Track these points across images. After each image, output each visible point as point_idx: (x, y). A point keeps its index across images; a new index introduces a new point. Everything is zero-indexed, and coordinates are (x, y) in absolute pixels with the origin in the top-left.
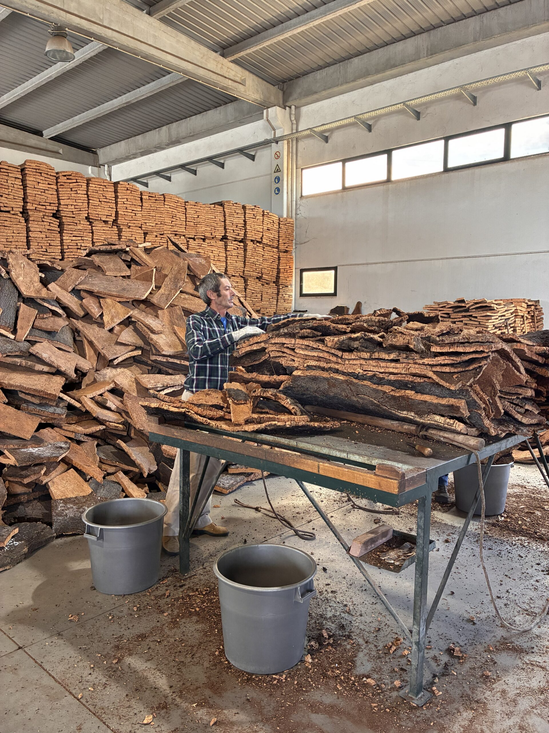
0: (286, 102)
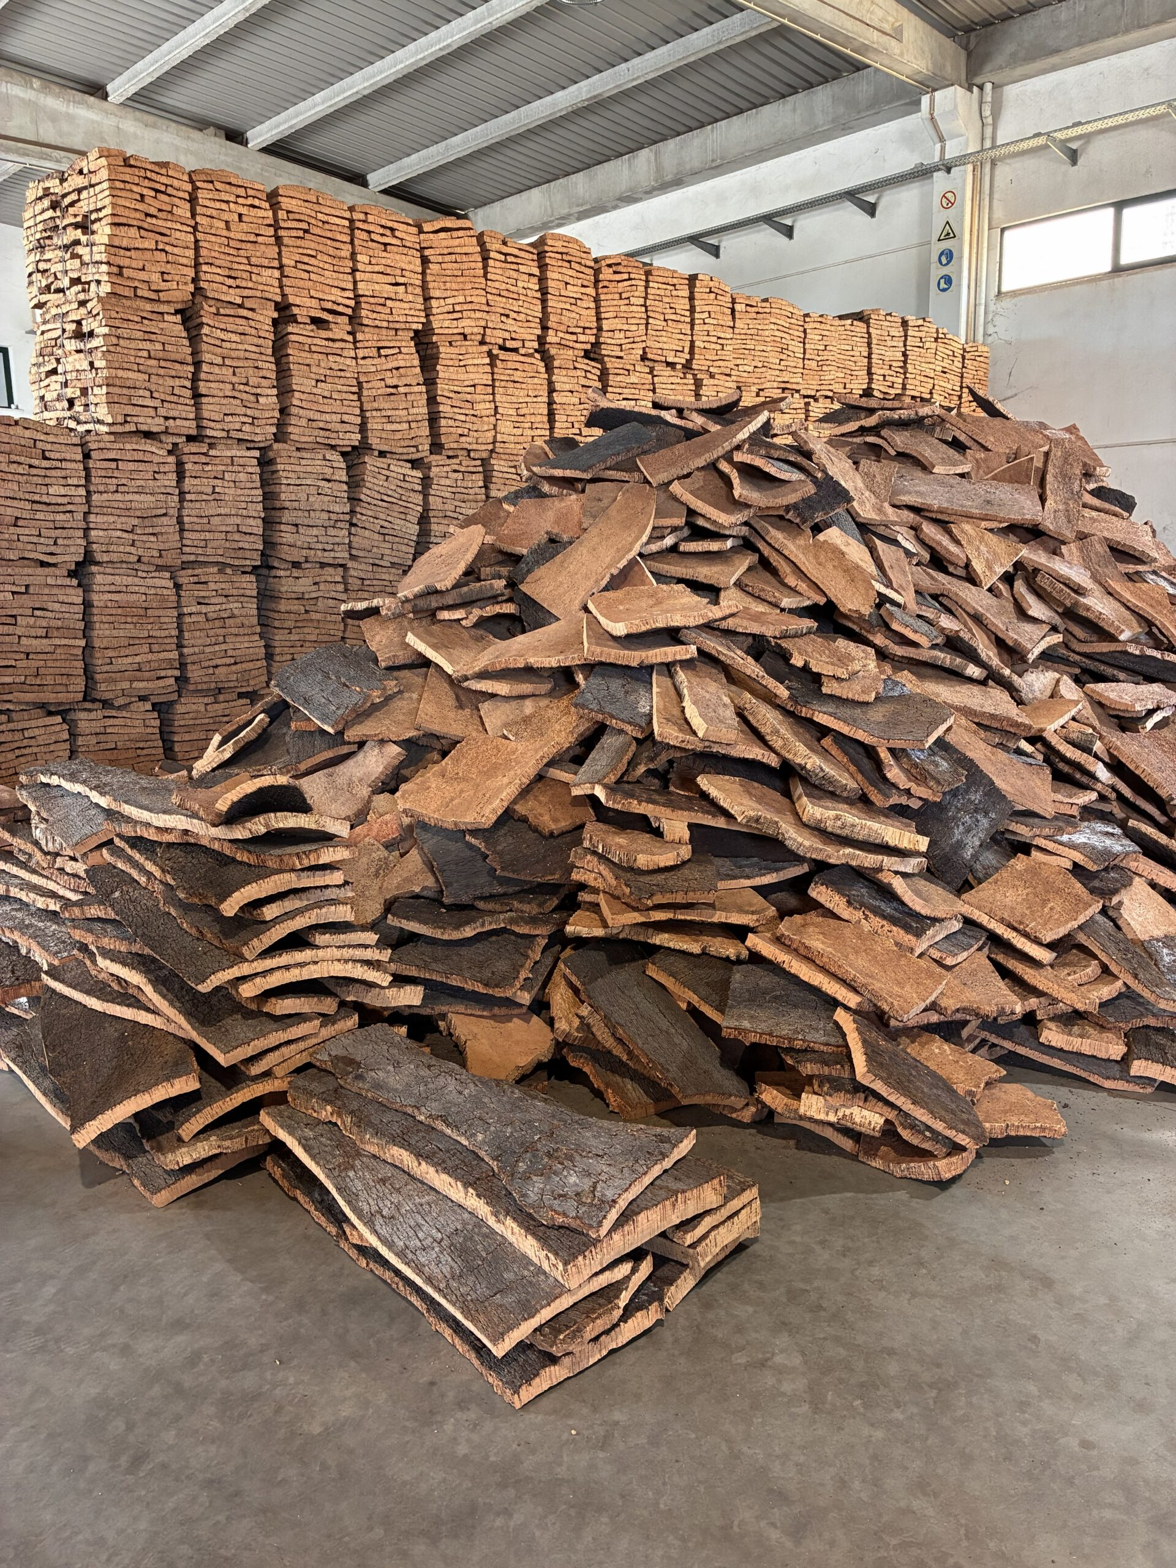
0: (976, 74)
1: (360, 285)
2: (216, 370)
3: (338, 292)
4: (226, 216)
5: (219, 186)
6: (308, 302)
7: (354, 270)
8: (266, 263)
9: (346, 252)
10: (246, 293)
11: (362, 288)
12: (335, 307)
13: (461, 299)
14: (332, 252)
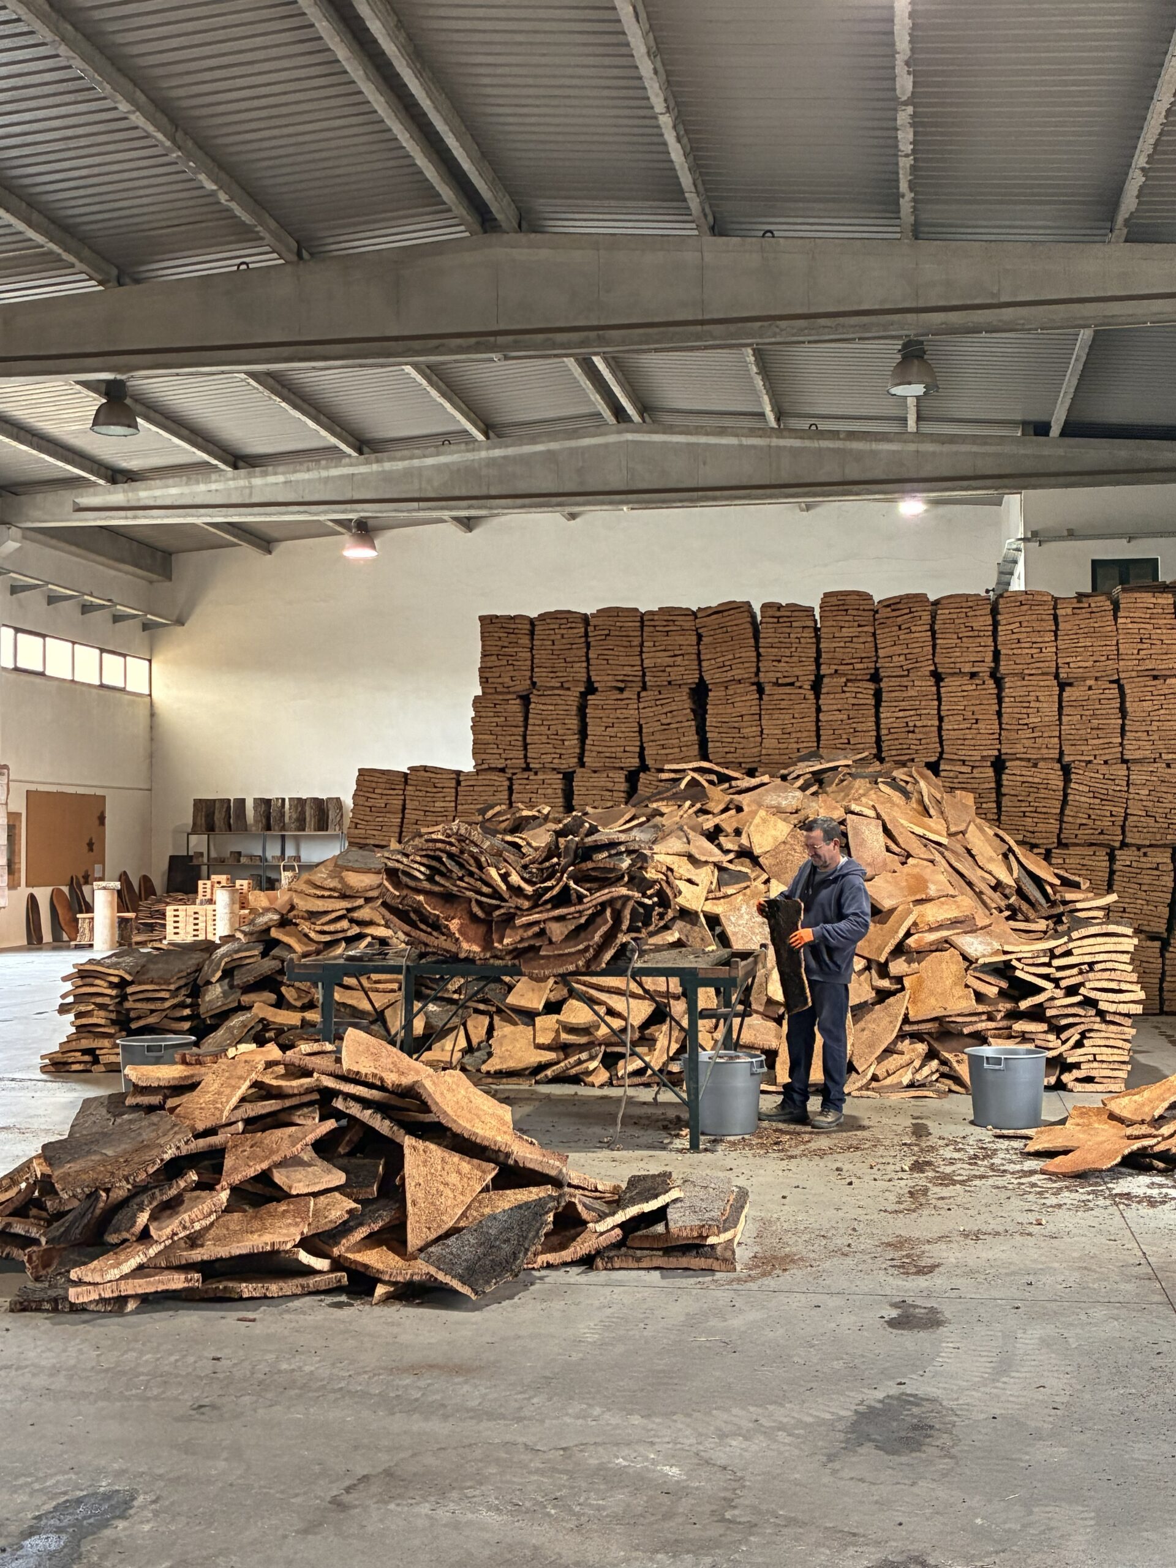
1: (646, 662)
2: (537, 728)
3: (629, 668)
4: (552, 637)
5: (548, 621)
6: (606, 678)
7: (641, 652)
8: (577, 659)
9: (636, 642)
10: (562, 680)
11: (647, 663)
12: (626, 678)
13: (731, 657)
14: (625, 644)
